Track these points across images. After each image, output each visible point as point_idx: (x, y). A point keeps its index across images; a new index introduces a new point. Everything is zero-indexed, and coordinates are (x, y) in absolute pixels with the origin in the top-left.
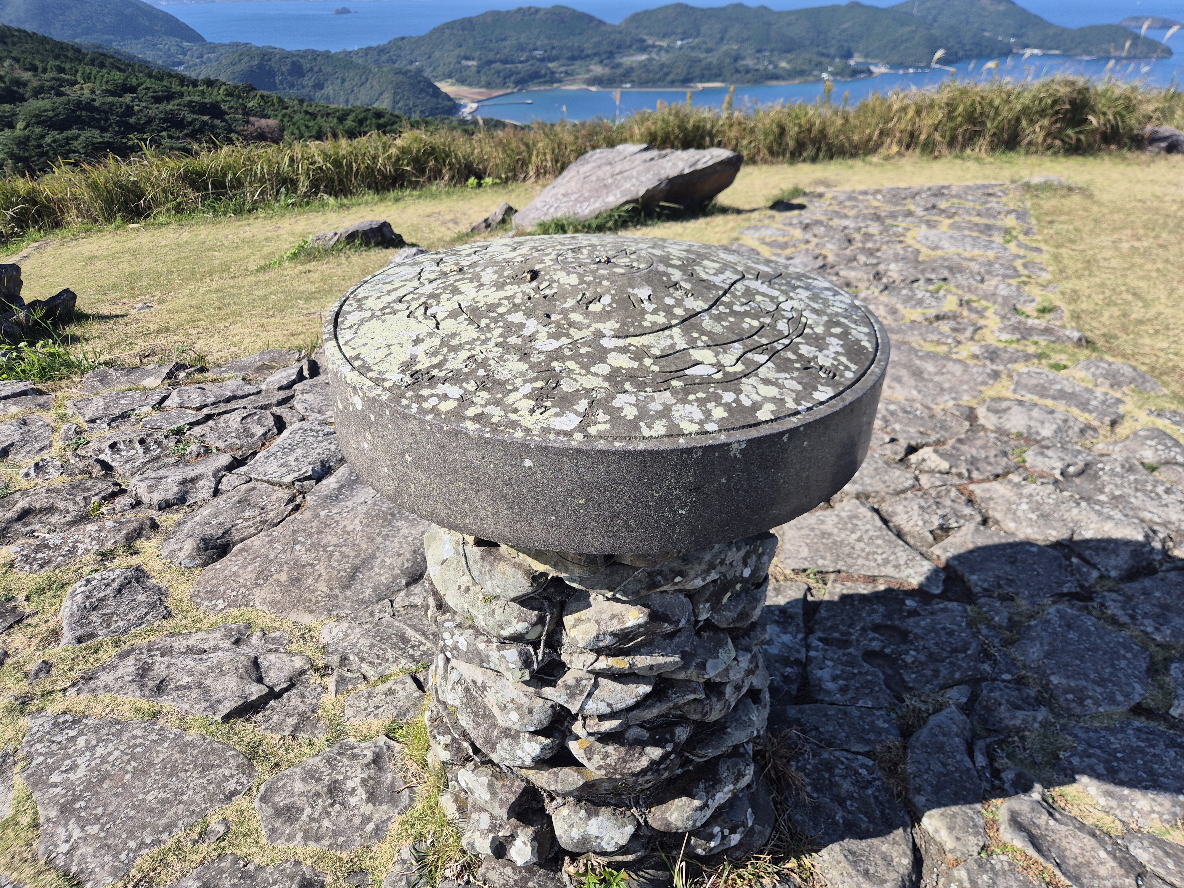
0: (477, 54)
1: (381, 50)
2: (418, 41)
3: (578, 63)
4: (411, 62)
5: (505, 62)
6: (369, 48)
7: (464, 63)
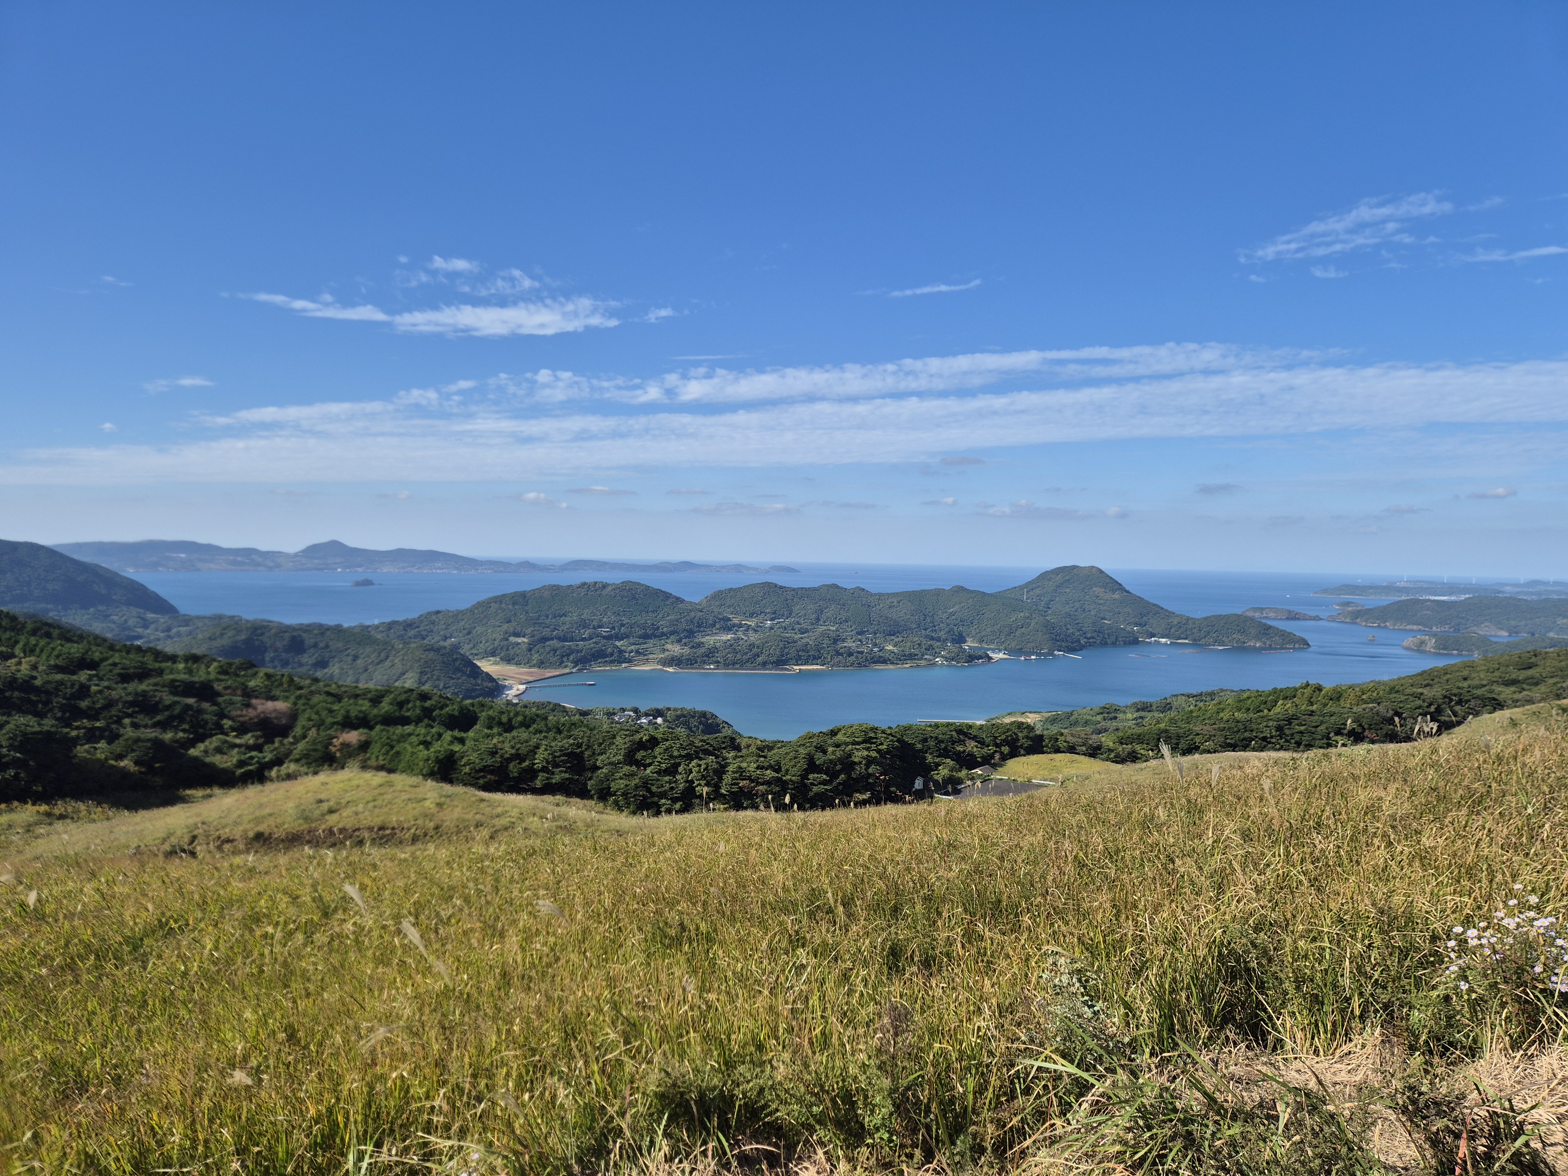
0: (529, 631)
1: (409, 625)
2: (457, 616)
3: (651, 642)
4: (445, 638)
5: (563, 639)
6: (394, 623)
7: (513, 639)
